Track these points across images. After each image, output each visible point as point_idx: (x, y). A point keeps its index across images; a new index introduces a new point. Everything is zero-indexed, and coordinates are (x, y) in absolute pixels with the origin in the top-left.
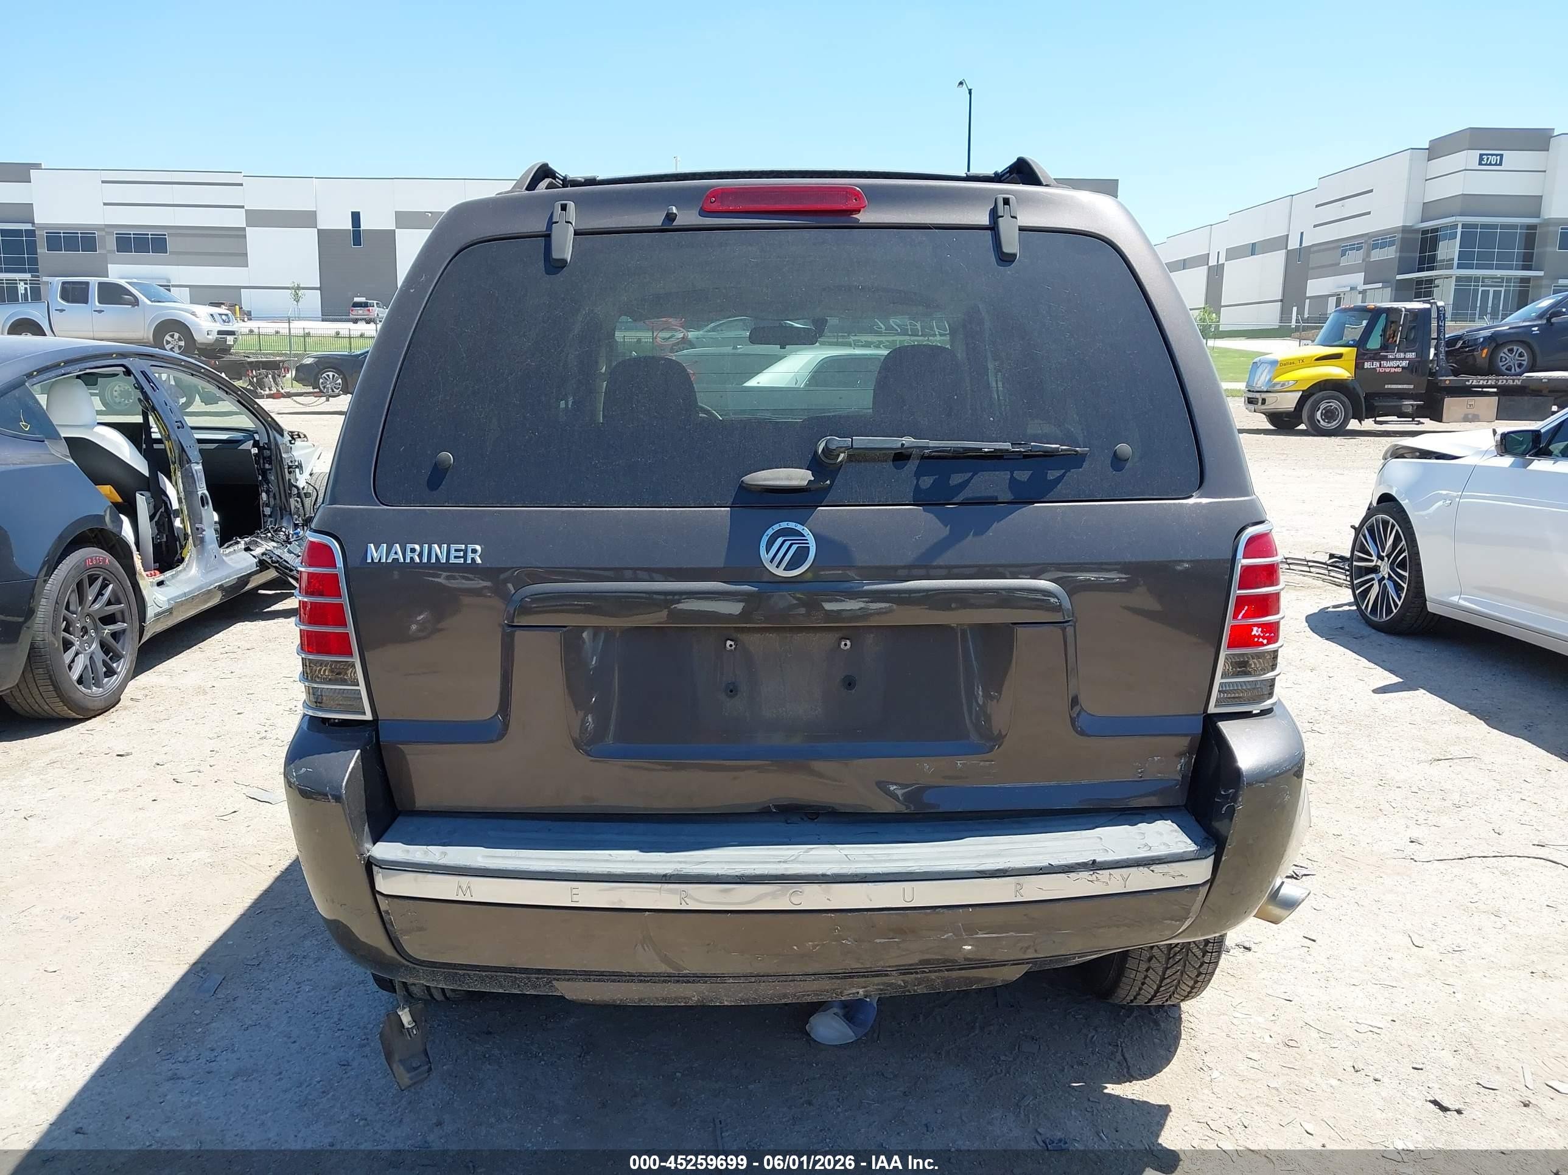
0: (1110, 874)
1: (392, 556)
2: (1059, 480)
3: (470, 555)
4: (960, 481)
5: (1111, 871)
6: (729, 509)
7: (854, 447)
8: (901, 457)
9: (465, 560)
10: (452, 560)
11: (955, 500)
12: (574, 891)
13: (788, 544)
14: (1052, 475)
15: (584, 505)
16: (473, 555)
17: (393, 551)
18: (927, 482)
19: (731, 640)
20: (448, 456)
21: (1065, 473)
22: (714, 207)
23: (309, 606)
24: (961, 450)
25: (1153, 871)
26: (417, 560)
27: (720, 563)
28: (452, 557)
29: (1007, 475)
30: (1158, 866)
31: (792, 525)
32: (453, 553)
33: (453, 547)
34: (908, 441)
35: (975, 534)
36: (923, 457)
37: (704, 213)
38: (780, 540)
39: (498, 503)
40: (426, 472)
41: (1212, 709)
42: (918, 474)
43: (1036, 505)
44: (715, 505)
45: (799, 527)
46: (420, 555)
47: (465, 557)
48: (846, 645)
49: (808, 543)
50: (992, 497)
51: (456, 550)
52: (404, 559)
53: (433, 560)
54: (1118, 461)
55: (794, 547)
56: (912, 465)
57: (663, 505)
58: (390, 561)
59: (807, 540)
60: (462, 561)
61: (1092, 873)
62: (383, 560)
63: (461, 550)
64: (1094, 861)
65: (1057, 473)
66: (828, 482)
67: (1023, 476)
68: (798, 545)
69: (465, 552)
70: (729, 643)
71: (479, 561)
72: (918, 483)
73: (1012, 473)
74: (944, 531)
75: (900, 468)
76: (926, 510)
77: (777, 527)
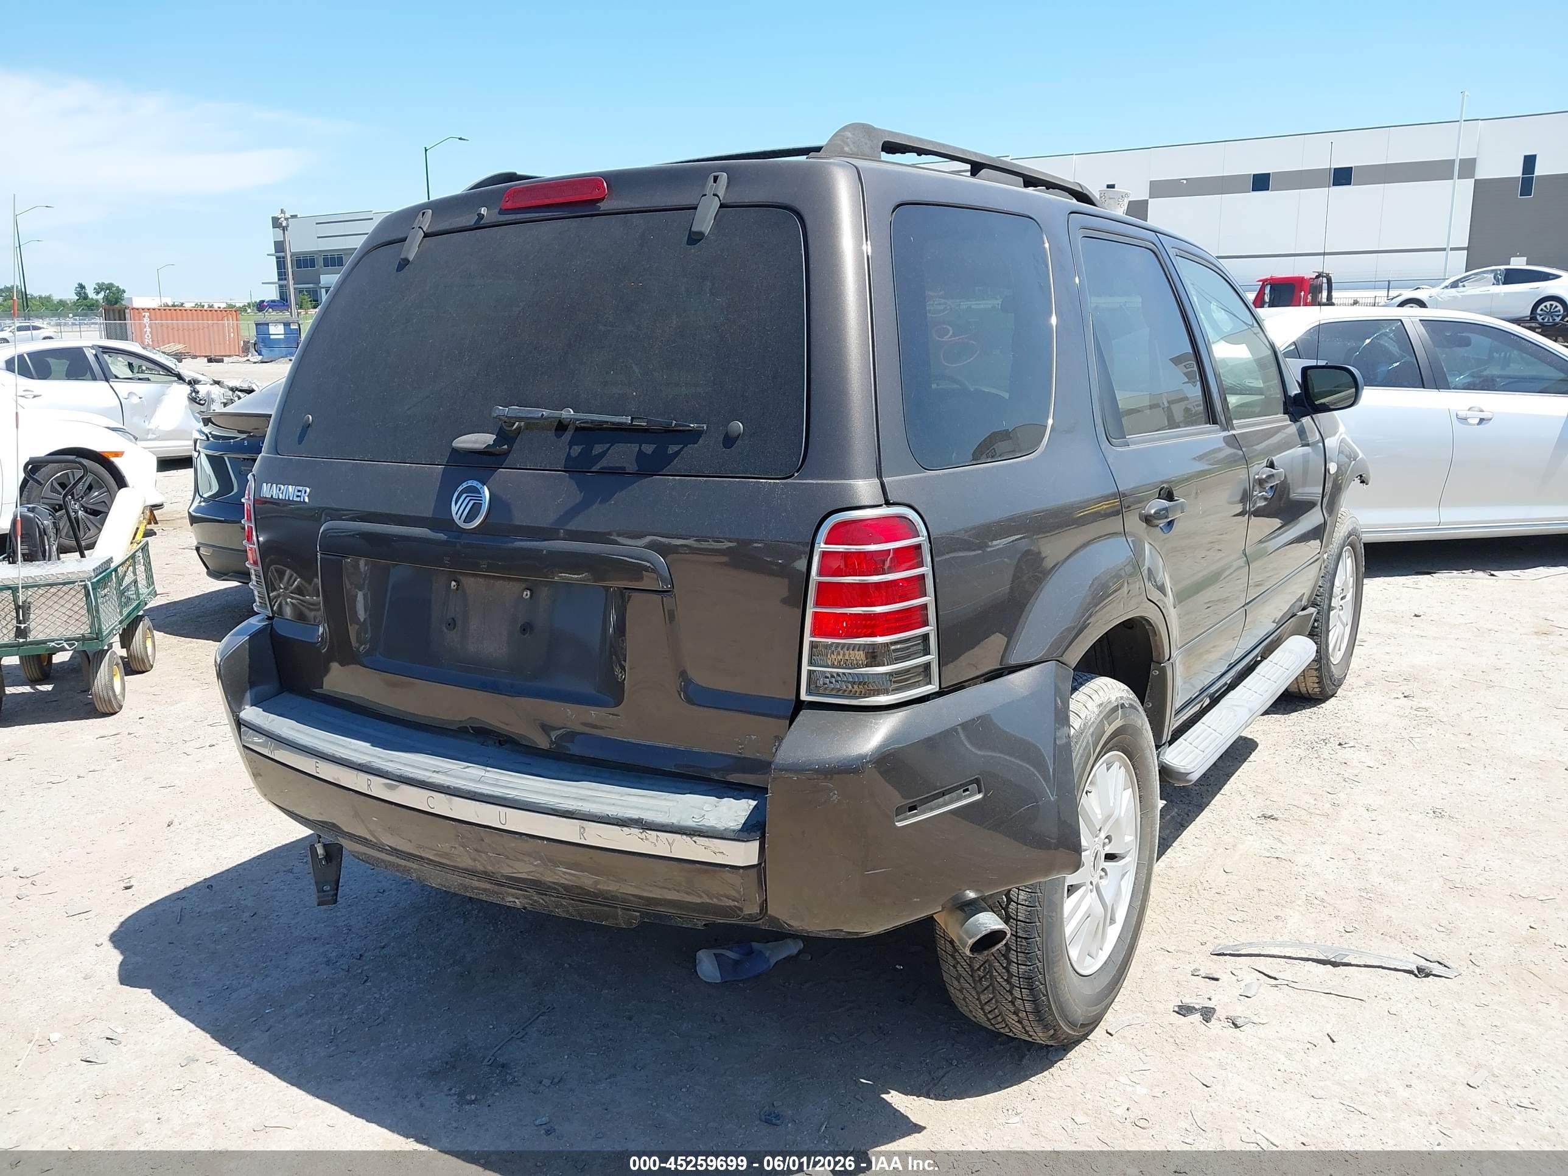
0: (657, 836)
1: (271, 493)
2: (677, 453)
3: (303, 495)
4: (601, 451)
5: (659, 834)
6: (442, 468)
8: (561, 427)
9: (301, 501)
10: (295, 498)
11: (593, 469)
14: (672, 449)
16: (306, 496)
17: (272, 489)
18: (576, 450)
19: (455, 581)
20: (309, 418)
21: (683, 448)
22: (508, 203)
25: (695, 842)
26: (281, 497)
27: (429, 514)
28: (295, 496)
29: (635, 448)
30: (699, 838)
31: (475, 482)
33: (295, 488)
34: (568, 413)
35: (601, 502)
36: (577, 429)
37: (502, 212)
38: (466, 495)
40: (299, 430)
41: (804, 696)
42: (571, 444)
43: (653, 477)
44: (436, 463)
45: (479, 485)
46: (283, 493)
47: (301, 496)
48: (527, 595)
49: (481, 500)
50: (620, 468)
51: (296, 491)
52: (275, 496)
54: (729, 441)
56: (568, 435)
58: (269, 496)
59: (481, 497)
60: (299, 499)
61: (641, 831)
63: (300, 491)
64: (642, 820)
65: (676, 448)
66: (506, 447)
67: (648, 449)
69: (301, 493)
70: (453, 583)
71: (307, 500)
72: (569, 452)
73: (640, 446)
74: (579, 497)
75: (559, 436)
76: (570, 477)
77: (465, 485)
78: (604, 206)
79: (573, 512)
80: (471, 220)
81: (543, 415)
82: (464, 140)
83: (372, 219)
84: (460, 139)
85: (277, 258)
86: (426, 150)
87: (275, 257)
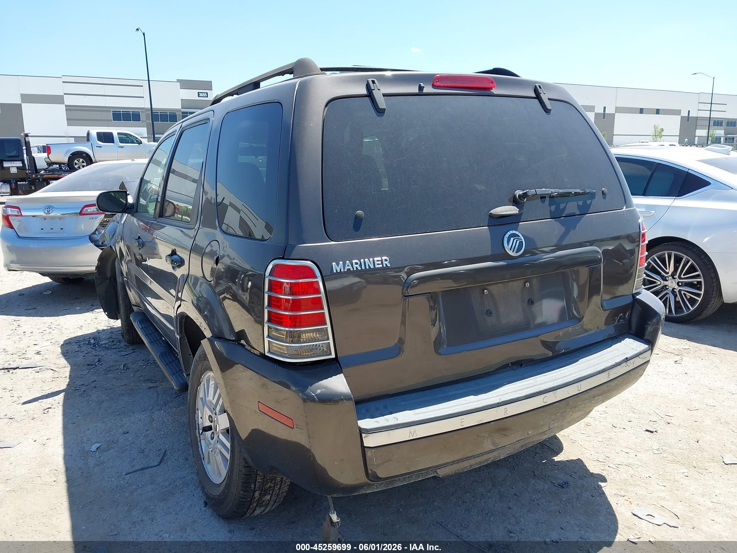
0: (630, 362)
1: (347, 268)
2: (591, 204)
3: (385, 263)
4: (563, 206)
6: (487, 227)
7: (537, 194)
8: (543, 197)
9: (383, 265)
10: (377, 266)
11: (564, 215)
12: (462, 420)
13: (515, 240)
15: (428, 231)
16: (386, 262)
17: (347, 265)
18: (553, 208)
19: (486, 290)
20: (359, 212)
21: (591, 200)
22: (438, 84)
23: (291, 302)
24: (565, 193)
25: (639, 358)
26: (359, 268)
27: (489, 253)
28: (376, 264)
29: (575, 203)
31: (514, 232)
32: (376, 263)
33: (376, 259)
34: (544, 190)
36: (551, 197)
37: (434, 86)
38: (512, 239)
39: (389, 235)
40: (351, 223)
41: (634, 292)
42: (550, 205)
43: (587, 215)
44: (481, 226)
45: (517, 233)
46: (361, 266)
47: (382, 263)
48: (527, 285)
49: (522, 240)
50: (574, 213)
51: (378, 261)
52: (353, 269)
53: (367, 268)
55: (518, 242)
56: (547, 201)
57: (461, 228)
58: (346, 270)
59: (521, 238)
60: (381, 266)
61: (626, 363)
62: (342, 270)
63: (379, 261)
64: (627, 358)
65: (589, 201)
67: (580, 203)
68: (519, 241)
69: (382, 261)
70: (485, 291)
71: (389, 265)
72: (550, 210)
73: (577, 202)
74: (563, 229)
75: (543, 202)
76: (555, 220)
77: (509, 233)
78: (495, 91)
79: (563, 236)
80: (415, 90)
81: (552, 192)
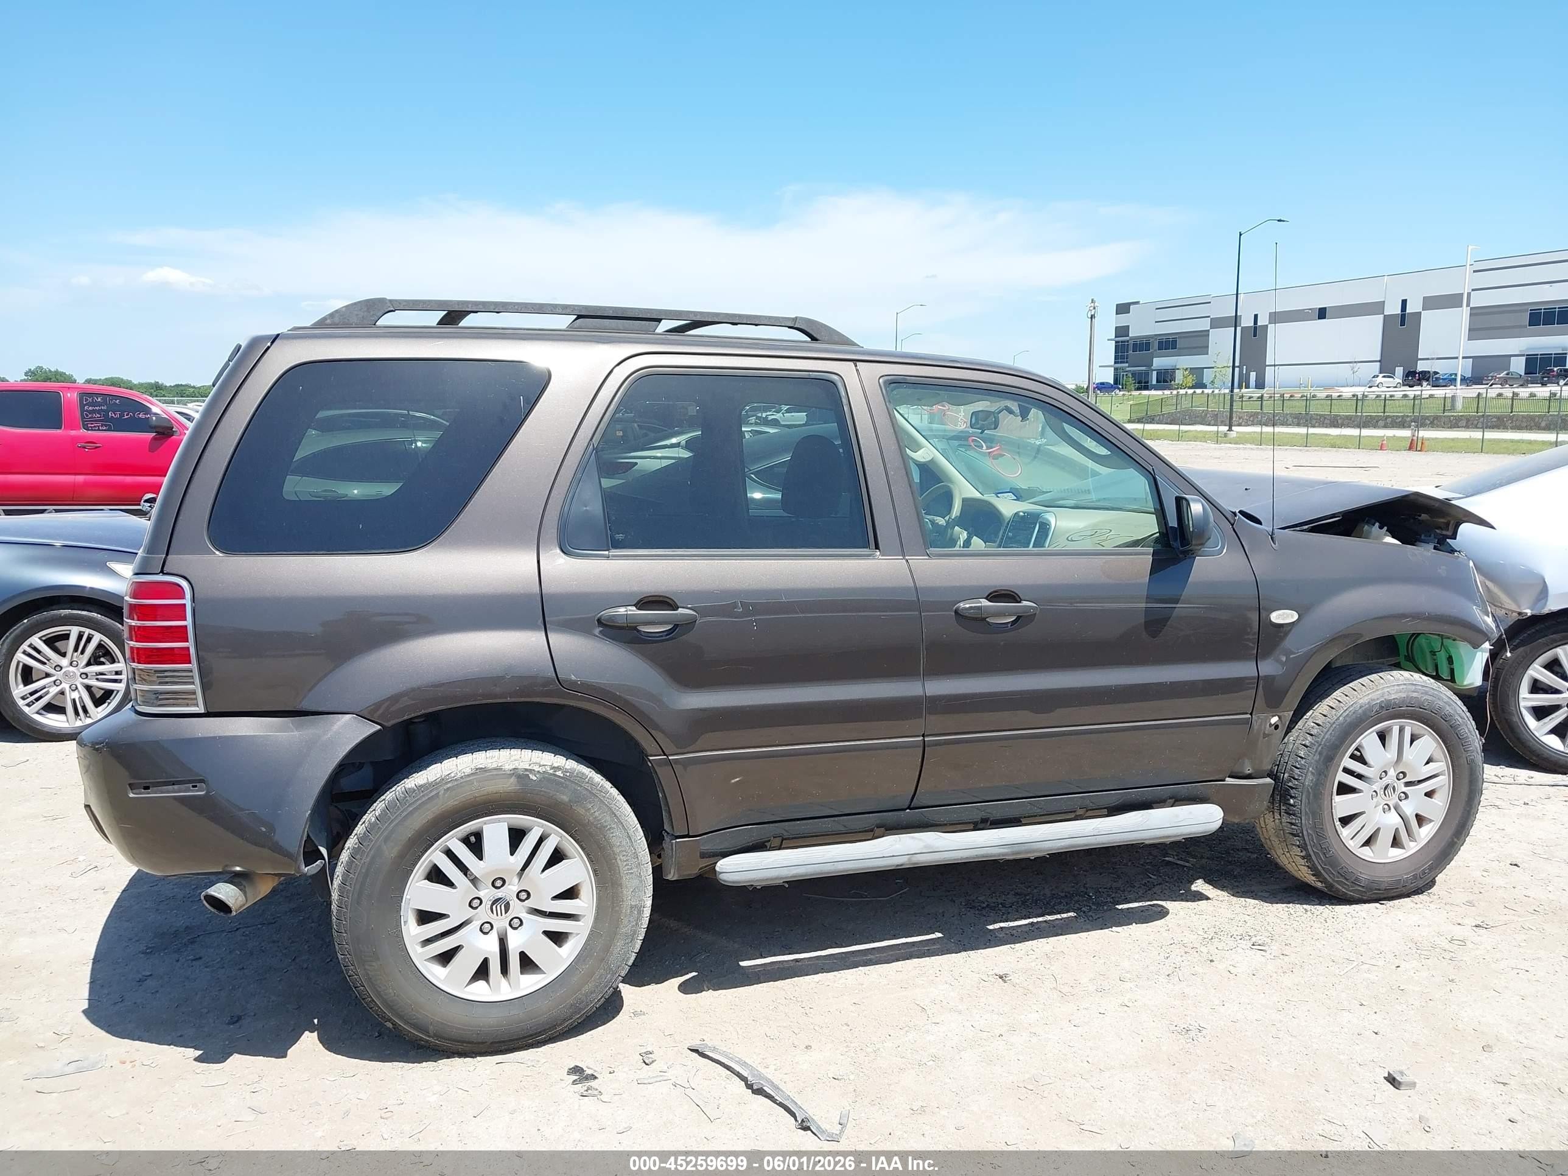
82: (1284, 221)
83: (1210, 303)
84: (1279, 221)
85: (1116, 342)
86: (1241, 235)
87: (1114, 342)
